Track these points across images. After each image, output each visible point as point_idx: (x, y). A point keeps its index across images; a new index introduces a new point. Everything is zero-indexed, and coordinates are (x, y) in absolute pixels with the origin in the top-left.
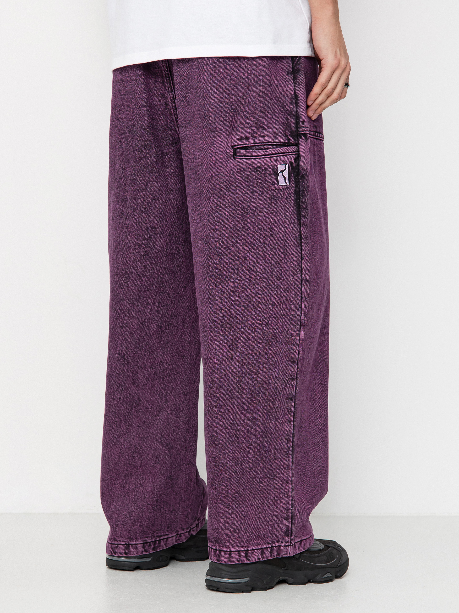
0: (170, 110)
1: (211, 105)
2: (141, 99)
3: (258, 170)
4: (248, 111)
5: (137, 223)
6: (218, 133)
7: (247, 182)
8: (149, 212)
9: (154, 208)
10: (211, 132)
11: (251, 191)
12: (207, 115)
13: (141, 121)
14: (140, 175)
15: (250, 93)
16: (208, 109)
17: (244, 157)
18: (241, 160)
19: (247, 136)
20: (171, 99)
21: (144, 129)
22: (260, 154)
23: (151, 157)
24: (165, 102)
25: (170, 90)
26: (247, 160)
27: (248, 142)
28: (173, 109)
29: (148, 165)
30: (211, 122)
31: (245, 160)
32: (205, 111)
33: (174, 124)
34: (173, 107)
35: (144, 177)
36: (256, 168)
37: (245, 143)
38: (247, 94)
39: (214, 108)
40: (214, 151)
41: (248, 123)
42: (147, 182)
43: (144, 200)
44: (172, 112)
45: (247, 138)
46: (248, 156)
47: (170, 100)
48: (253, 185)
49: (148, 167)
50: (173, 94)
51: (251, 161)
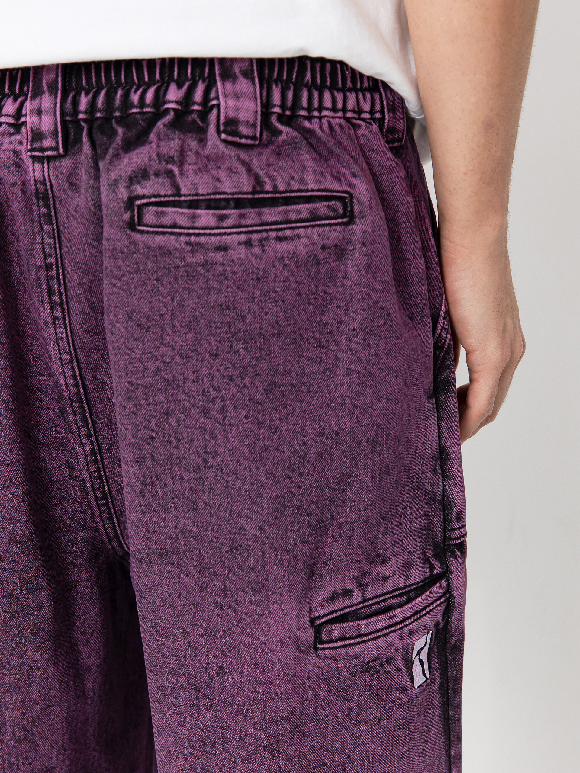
0: (83, 480)
1: (252, 519)
2: (8, 465)
3: (371, 667)
4: (352, 523)
5: (6, 765)
6: (273, 593)
7: (345, 699)
8: (37, 737)
9: (49, 725)
10: (253, 590)
11: (353, 722)
12: (241, 546)
13: (9, 523)
14: (11, 654)
15: (356, 472)
16: (242, 528)
17: (339, 644)
18: (333, 652)
19: (349, 586)
20: (85, 455)
21: (19, 542)
22: (379, 626)
23: (40, 610)
24: (68, 462)
25: (83, 432)
26: (349, 649)
27: (348, 603)
28: (90, 477)
29: (33, 630)
30: (252, 563)
31: (343, 651)
32: (235, 533)
33: (93, 513)
34: (90, 473)
35: (22, 657)
36: (367, 663)
37: (342, 607)
38: (349, 476)
39: (261, 529)
40: (262, 639)
41: (351, 554)
42: (31, 669)
43: (22, 713)
44: (89, 485)
45: (347, 593)
46: (351, 638)
47: (81, 458)
48: (360, 706)
49: (32, 634)
50: (92, 443)
51: (356, 650)
